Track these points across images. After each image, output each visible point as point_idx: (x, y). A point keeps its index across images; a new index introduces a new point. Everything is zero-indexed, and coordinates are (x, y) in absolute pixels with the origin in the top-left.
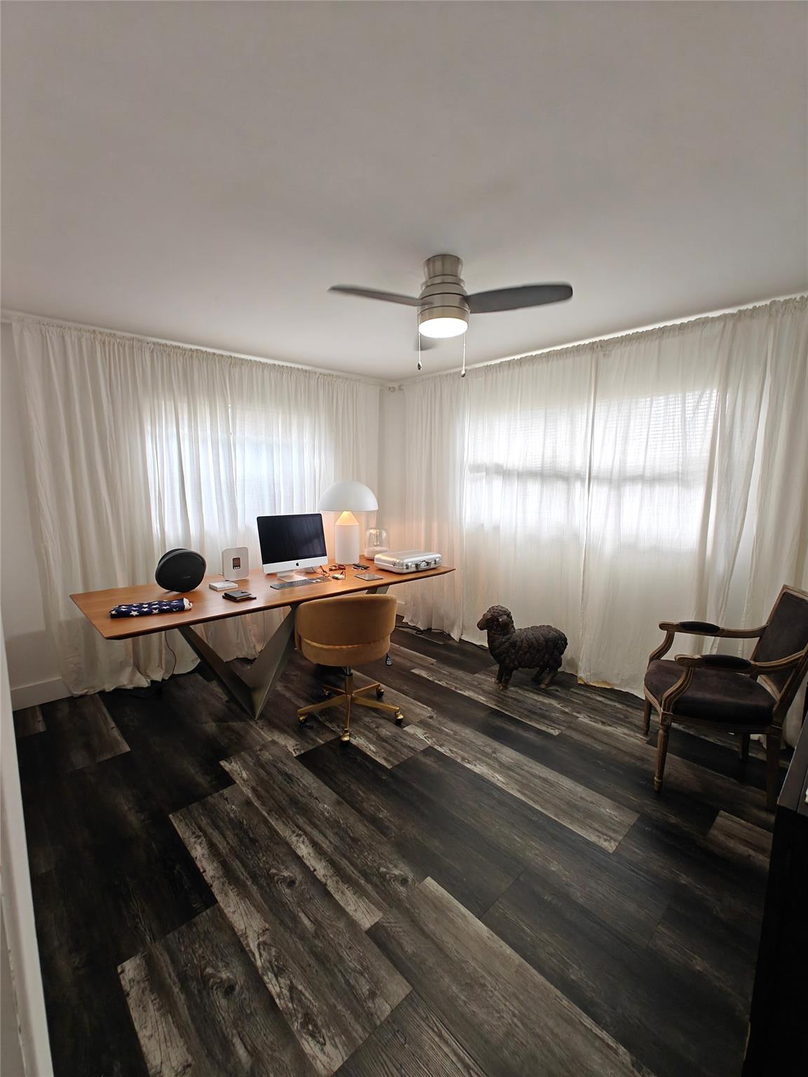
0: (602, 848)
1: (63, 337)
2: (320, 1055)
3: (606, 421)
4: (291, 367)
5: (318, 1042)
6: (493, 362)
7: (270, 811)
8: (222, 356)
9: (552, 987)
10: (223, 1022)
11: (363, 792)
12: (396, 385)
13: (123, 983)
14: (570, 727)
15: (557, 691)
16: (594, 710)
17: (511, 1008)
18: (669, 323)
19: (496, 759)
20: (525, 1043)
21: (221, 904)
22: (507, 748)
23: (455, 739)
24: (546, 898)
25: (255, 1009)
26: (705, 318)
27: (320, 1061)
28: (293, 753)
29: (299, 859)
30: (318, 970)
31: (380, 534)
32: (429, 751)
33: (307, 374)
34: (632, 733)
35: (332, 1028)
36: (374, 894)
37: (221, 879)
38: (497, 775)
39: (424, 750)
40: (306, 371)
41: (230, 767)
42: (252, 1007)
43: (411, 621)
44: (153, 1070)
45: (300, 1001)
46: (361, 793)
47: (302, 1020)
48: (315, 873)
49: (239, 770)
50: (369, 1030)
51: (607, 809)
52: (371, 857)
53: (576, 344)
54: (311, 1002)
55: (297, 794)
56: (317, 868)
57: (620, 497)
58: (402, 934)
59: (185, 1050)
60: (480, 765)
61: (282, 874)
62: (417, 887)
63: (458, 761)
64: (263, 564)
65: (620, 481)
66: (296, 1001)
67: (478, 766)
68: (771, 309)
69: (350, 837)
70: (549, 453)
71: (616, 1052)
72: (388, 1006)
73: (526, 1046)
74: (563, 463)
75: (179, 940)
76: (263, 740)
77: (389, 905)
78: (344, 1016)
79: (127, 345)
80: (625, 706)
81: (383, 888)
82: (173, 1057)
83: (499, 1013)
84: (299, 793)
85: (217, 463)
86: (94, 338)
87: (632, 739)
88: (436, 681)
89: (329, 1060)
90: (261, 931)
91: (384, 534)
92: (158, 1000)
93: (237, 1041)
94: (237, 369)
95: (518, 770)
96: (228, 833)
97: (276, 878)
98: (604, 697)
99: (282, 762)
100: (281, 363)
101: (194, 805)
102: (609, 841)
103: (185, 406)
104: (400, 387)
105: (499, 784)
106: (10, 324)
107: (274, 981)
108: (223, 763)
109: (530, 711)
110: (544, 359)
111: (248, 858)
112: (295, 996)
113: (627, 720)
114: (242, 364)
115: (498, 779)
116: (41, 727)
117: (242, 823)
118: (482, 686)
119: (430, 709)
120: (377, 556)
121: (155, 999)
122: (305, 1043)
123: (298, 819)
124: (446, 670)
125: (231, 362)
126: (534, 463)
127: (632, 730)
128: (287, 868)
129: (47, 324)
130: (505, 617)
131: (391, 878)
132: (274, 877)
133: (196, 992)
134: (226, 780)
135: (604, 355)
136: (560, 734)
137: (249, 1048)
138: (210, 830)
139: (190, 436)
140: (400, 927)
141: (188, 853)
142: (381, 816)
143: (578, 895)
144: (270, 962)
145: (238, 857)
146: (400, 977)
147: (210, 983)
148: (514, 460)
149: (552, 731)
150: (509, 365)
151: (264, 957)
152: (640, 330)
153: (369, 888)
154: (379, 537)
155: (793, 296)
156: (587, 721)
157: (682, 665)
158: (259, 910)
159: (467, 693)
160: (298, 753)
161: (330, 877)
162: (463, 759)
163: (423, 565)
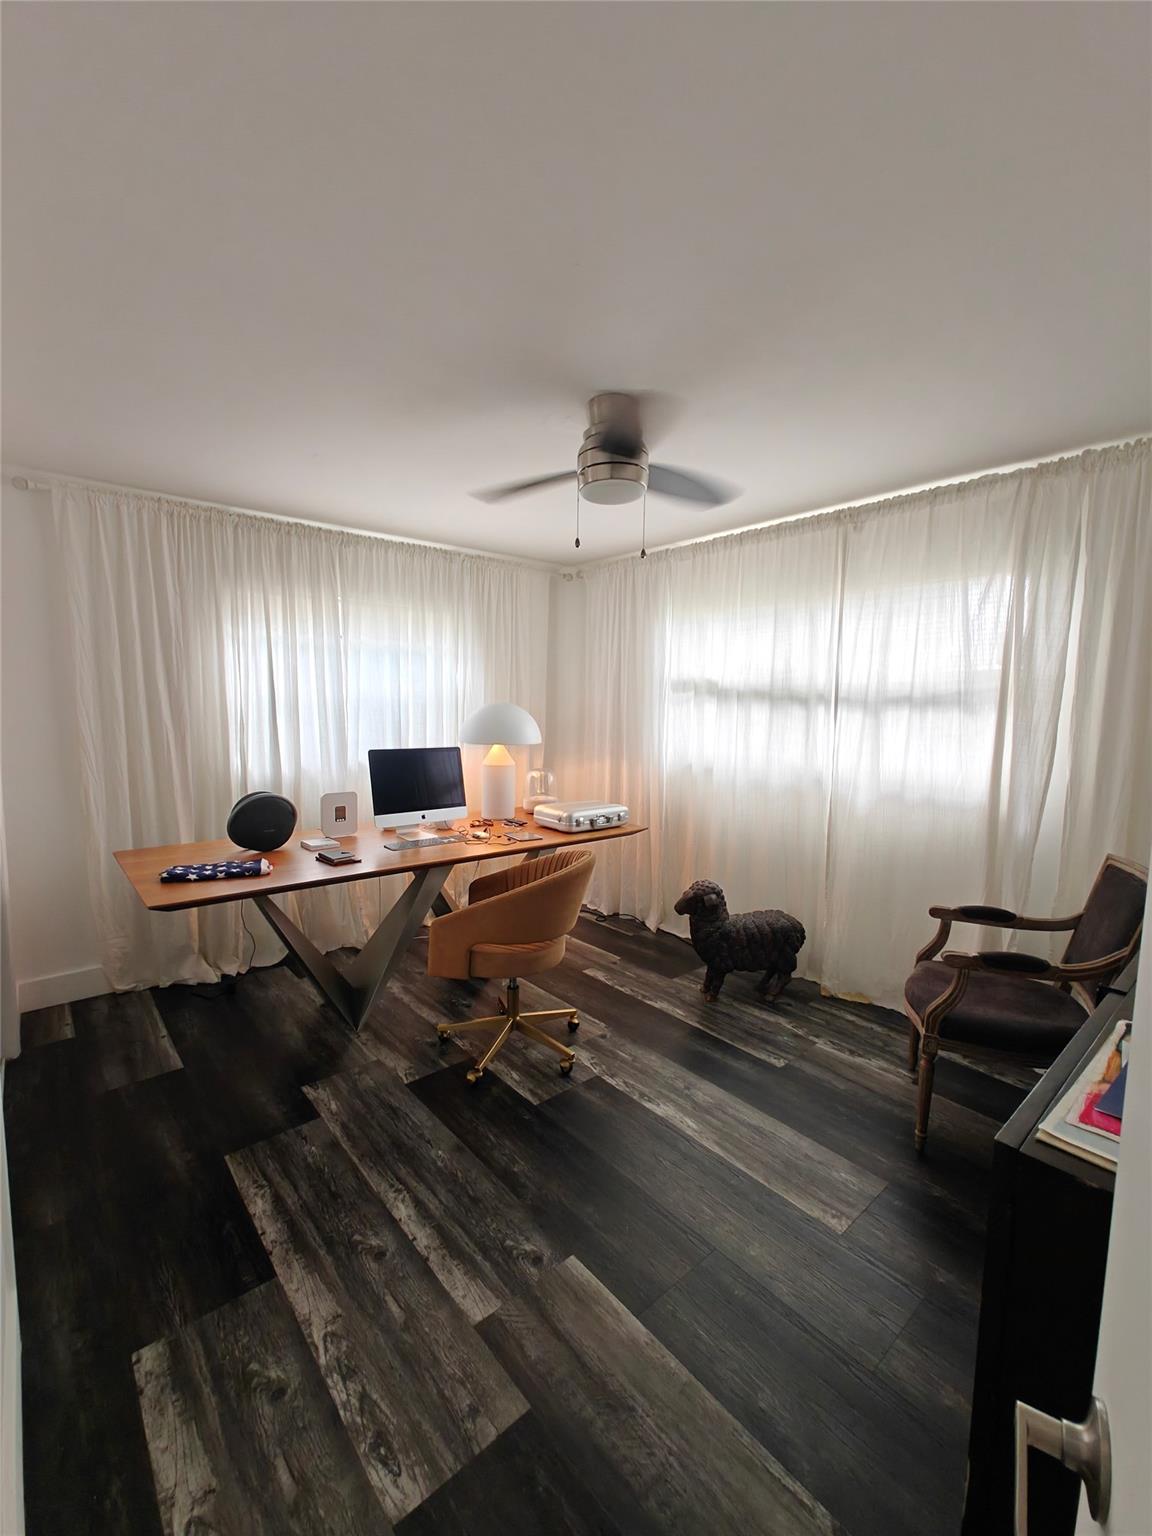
0: (827, 1227)
1: (118, 507)
2: (392, 1490)
3: (859, 619)
4: (426, 547)
5: (391, 1471)
6: (703, 539)
7: (362, 1156)
8: (330, 532)
9: (730, 1416)
10: (264, 1436)
11: (495, 1136)
12: (573, 571)
13: (137, 1376)
14: (802, 1057)
15: (789, 1005)
16: (841, 1034)
17: (668, 1442)
18: (943, 483)
19: (688, 1097)
20: (682, 1492)
21: (281, 1279)
22: (707, 1082)
23: (634, 1067)
24: (736, 1292)
25: (310, 1422)
26: (994, 475)
27: (391, 1497)
28: (404, 1078)
29: (394, 1223)
30: (402, 1374)
31: (546, 777)
32: (596, 1083)
33: (448, 556)
34: (892, 1068)
35: (412, 1454)
36: (494, 1277)
37: (285, 1246)
38: (686, 1119)
39: (588, 1081)
40: (446, 552)
41: (315, 1095)
42: (306, 1420)
43: (591, 902)
44: (163, 1494)
45: (372, 1414)
46: (491, 1137)
47: (372, 1441)
48: (414, 1243)
49: (326, 1100)
50: (463, 1460)
51: (842, 1172)
52: (494, 1226)
53: (816, 513)
54: (387, 1417)
55: (403, 1135)
56: (418, 1236)
57: (878, 727)
58: (525, 1332)
59: (209, 1470)
60: (664, 1104)
61: (369, 1242)
62: (554, 1269)
63: (635, 1097)
64: (375, 814)
65: (877, 703)
66: (367, 1415)
67: (662, 1105)
68: (1084, 461)
69: (469, 1196)
70: (780, 666)
71: (811, 1512)
72: (493, 1429)
73: (681, 1496)
74: (800, 680)
75: (218, 1324)
76: (366, 1060)
77: (512, 1291)
78: (431, 1438)
79: (202, 517)
80: (885, 1029)
81: (506, 1268)
82: (192, 1477)
83: (649, 1447)
84: (405, 1134)
85: (321, 677)
86: (159, 509)
87: (891, 1076)
88: (616, 987)
89: (402, 1497)
90: (331, 1318)
91: (551, 778)
92: (181, 1402)
93: (280, 1463)
94: (351, 548)
95: (720, 1114)
96: (302, 1183)
97: (360, 1247)
98: (857, 1015)
99: (387, 1090)
100: (411, 541)
101: (261, 1143)
102: (838, 1217)
103: (279, 599)
104: (579, 574)
105: (689, 1132)
106: (50, 491)
107: (340, 1385)
108: (305, 1089)
109: (746, 1032)
110: (773, 536)
111: (325, 1219)
112: (366, 1407)
113: (887, 1049)
114: (358, 543)
115: (689, 1125)
116: (69, 1032)
117: (322, 1171)
118: (682, 995)
119: (603, 1025)
120: (538, 808)
121: (177, 1400)
122: (373, 1472)
123: (400, 1168)
124: (633, 971)
125: (343, 540)
126: (760, 678)
127: (892, 1063)
128: (376, 1234)
129: (98, 490)
130: (714, 896)
131: (518, 1255)
132: (357, 1246)
133: (232, 1394)
134: (307, 1112)
135: (855, 528)
136: (787, 1065)
137: (296, 1474)
138: (277, 1178)
139: (285, 639)
140: (523, 1323)
141: (244, 1209)
142: (516, 1169)
143: (783, 1290)
144: (338, 1360)
145: (311, 1216)
146: (516, 1389)
147: (253, 1385)
148: (732, 675)
149: (773, 1061)
150: (725, 543)
151: (330, 1352)
152: (904, 492)
153: (487, 1266)
154: (544, 780)
155: (1115, 444)
156: (828, 1049)
157: (952, 966)
158: (331, 1287)
159: (658, 1005)
160: (411, 1079)
161: (435, 1249)
162: (642, 1095)
163: (601, 822)
